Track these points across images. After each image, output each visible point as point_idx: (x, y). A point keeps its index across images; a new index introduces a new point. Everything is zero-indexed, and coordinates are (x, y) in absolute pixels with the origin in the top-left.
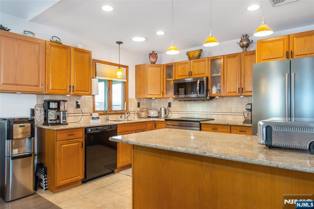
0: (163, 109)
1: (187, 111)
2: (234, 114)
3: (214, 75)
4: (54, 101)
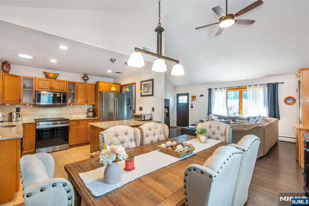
0: (14, 114)
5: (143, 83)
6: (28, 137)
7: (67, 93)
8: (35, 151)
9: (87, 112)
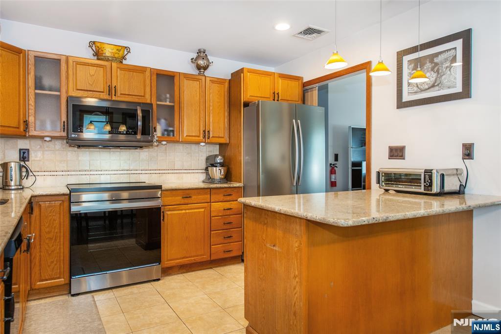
5: (406, 59)
6: (51, 239)
7: (155, 107)
8: (67, 282)
9: (204, 166)
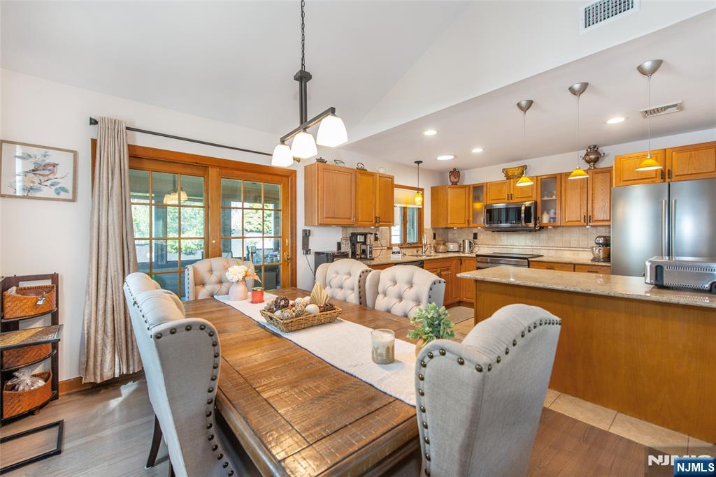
0: (467, 242)
1: (501, 244)
2: (574, 249)
3: (546, 198)
4: (361, 234)
7: (539, 202)
